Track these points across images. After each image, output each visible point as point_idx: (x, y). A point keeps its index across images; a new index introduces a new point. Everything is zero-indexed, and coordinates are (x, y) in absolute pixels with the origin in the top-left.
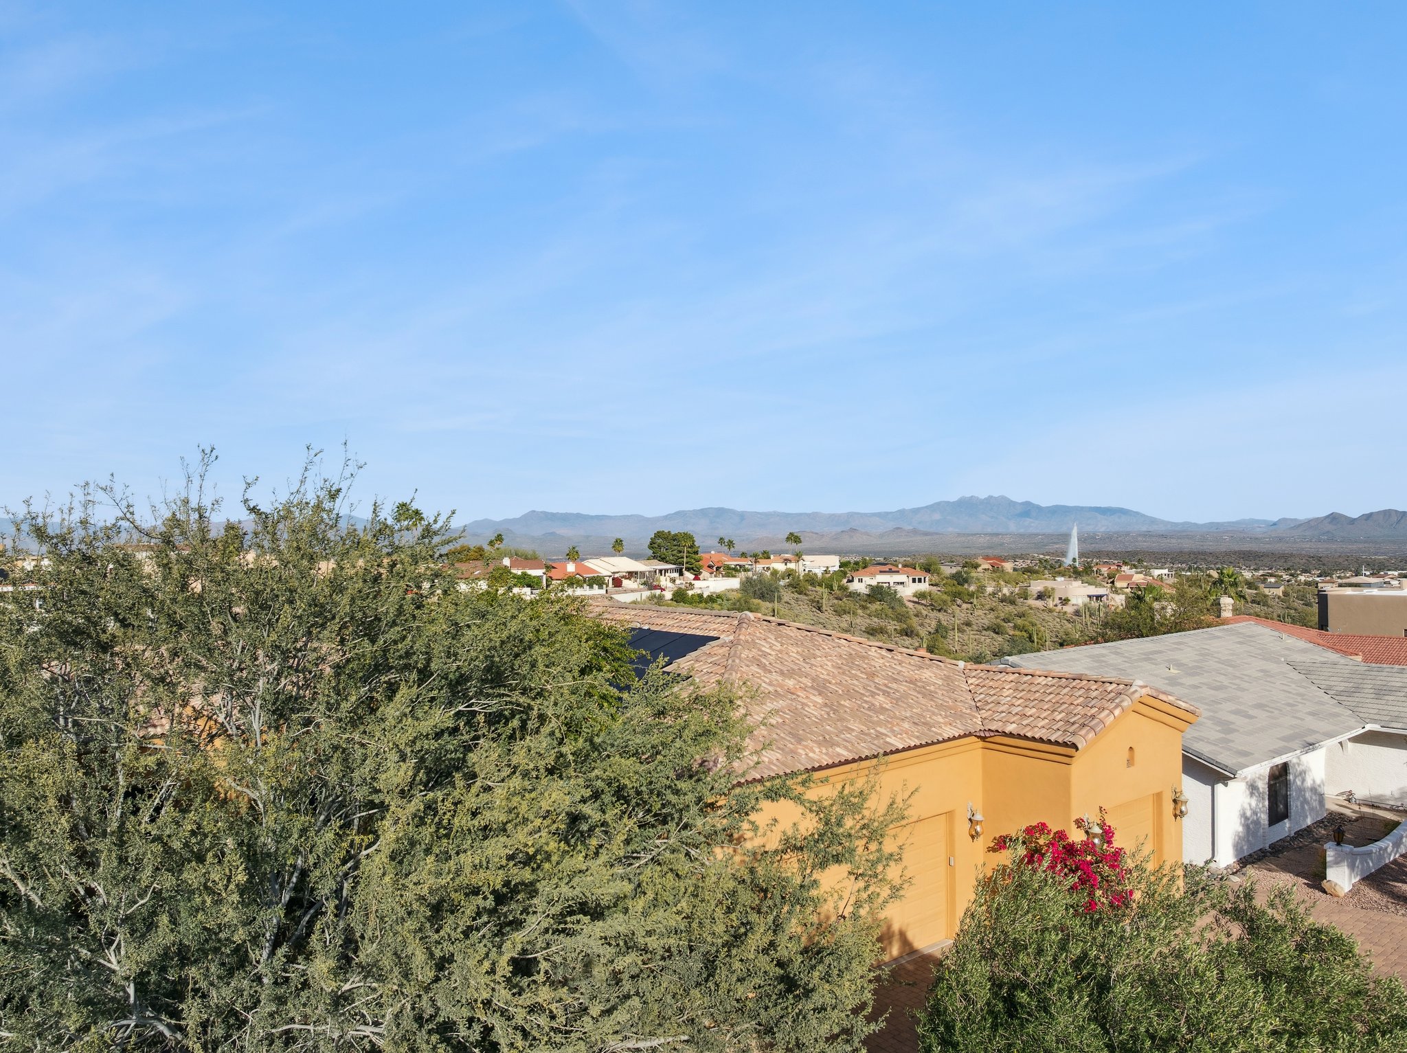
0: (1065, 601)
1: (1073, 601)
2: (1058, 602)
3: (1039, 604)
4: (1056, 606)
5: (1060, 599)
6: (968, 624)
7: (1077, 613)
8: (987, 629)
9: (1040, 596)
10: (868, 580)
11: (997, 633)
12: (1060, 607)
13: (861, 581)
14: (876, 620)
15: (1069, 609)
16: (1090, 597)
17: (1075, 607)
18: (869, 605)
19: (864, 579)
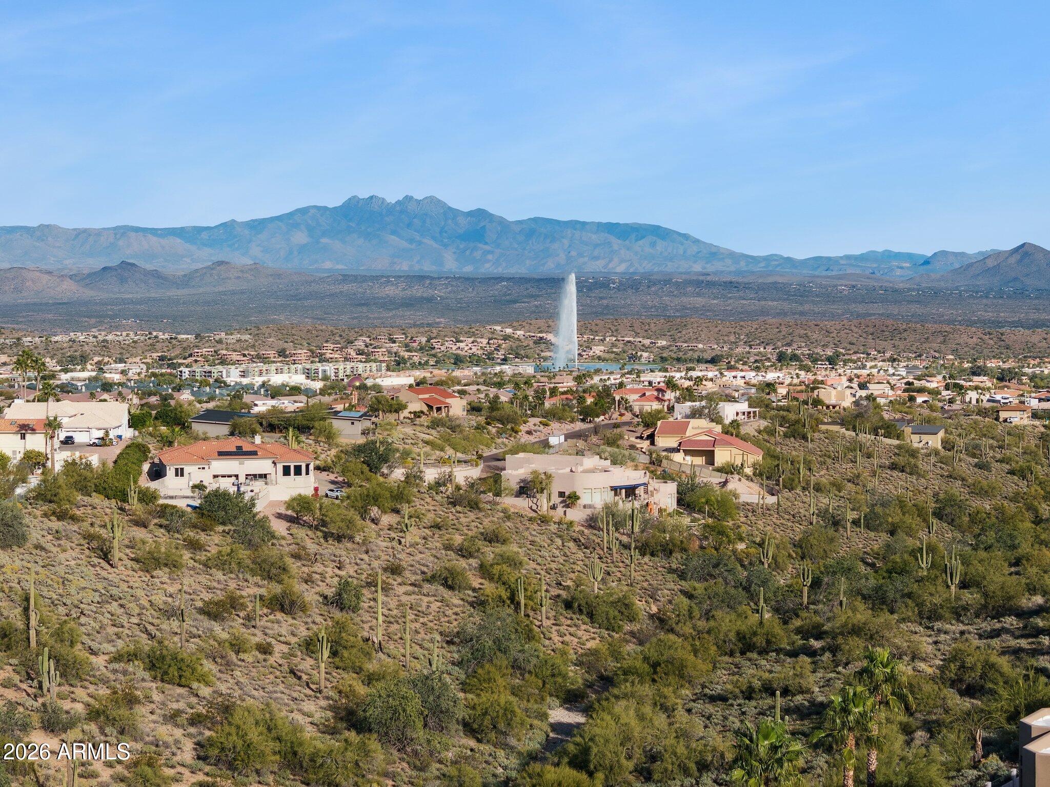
0: (570, 500)
1: (585, 499)
2: (556, 499)
3: (522, 504)
4: (554, 507)
5: (561, 494)
6: (394, 570)
7: (592, 523)
8: (431, 579)
9: (525, 489)
10: (194, 473)
11: (451, 588)
12: (560, 510)
13: (180, 473)
14: (219, 575)
15: (576, 515)
16: (616, 490)
17: (589, 512)
18: (202, 537)
19: (187, 469)
